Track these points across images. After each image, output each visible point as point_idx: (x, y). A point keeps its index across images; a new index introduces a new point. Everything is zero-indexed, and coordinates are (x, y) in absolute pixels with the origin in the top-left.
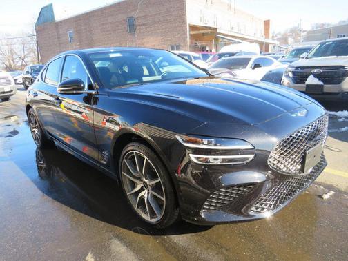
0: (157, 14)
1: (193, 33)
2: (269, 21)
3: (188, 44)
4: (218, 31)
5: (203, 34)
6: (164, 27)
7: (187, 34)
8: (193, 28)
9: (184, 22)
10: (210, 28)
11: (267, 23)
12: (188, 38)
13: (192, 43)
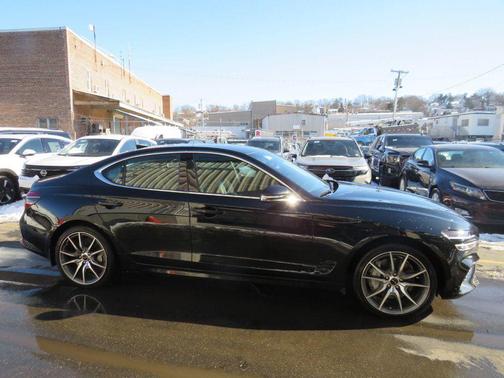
0: (13, 67)
1: (78, 103)
2: (168, 97)
3: (73, 119)
4: (121, 105)
5: (92, 107)
6: (27, 89)
7: (69, 104)
8: (79, 96)
9: (65, 85)
10: (107, 99)
11: (166, 99)
12: (72, 110)
13: (77, 117)
